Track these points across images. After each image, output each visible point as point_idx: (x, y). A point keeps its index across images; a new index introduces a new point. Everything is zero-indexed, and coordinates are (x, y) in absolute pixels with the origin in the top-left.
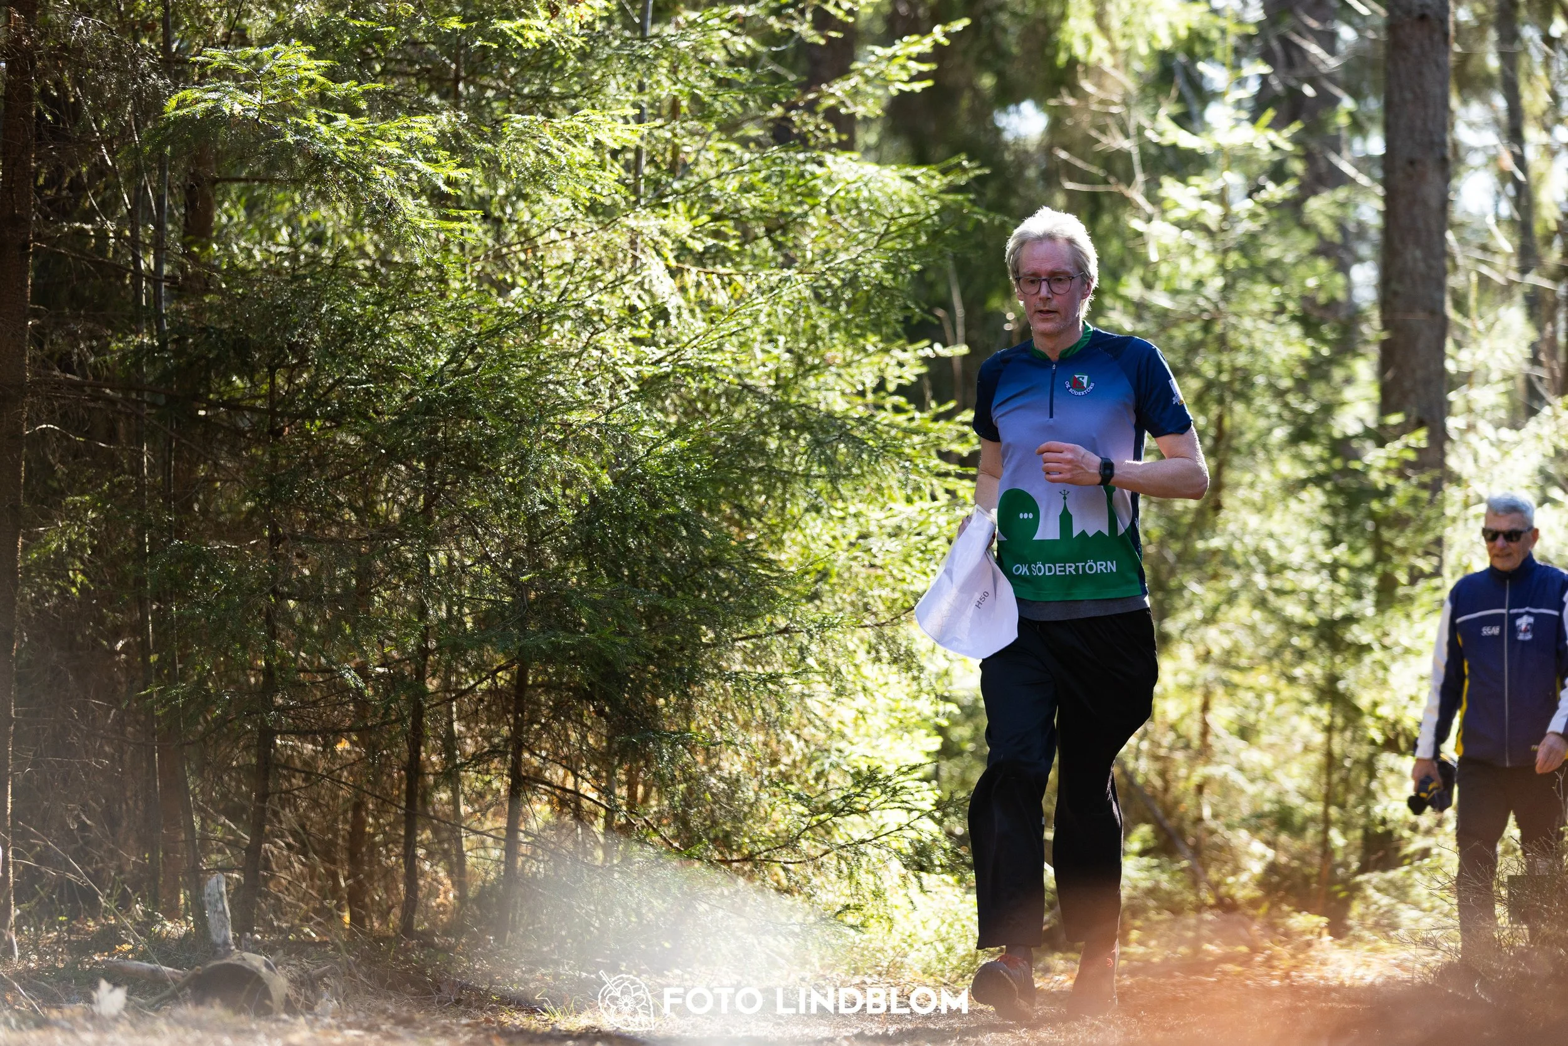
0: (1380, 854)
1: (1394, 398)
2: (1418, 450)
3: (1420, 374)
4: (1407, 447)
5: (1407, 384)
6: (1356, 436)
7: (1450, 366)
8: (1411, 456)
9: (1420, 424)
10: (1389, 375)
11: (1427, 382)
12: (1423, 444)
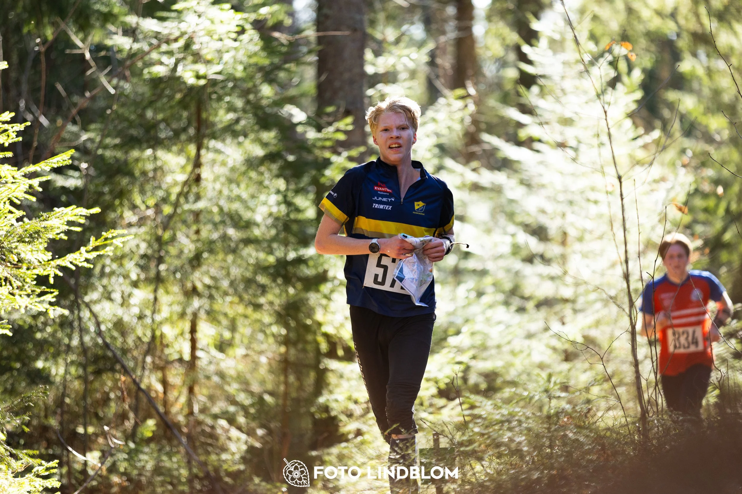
0: (326, 435)
1: (328, 95)
2: (346, 132)
3: (346, 76)
4: (338, 130)
5: (337, 84)
6: (300, 123)
7: (370, 70)
8: (341, 137)
9: (347, 113)
10: (323, 78)
11: (352, 82)
12: (350, 128)
